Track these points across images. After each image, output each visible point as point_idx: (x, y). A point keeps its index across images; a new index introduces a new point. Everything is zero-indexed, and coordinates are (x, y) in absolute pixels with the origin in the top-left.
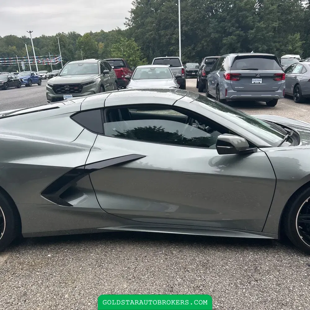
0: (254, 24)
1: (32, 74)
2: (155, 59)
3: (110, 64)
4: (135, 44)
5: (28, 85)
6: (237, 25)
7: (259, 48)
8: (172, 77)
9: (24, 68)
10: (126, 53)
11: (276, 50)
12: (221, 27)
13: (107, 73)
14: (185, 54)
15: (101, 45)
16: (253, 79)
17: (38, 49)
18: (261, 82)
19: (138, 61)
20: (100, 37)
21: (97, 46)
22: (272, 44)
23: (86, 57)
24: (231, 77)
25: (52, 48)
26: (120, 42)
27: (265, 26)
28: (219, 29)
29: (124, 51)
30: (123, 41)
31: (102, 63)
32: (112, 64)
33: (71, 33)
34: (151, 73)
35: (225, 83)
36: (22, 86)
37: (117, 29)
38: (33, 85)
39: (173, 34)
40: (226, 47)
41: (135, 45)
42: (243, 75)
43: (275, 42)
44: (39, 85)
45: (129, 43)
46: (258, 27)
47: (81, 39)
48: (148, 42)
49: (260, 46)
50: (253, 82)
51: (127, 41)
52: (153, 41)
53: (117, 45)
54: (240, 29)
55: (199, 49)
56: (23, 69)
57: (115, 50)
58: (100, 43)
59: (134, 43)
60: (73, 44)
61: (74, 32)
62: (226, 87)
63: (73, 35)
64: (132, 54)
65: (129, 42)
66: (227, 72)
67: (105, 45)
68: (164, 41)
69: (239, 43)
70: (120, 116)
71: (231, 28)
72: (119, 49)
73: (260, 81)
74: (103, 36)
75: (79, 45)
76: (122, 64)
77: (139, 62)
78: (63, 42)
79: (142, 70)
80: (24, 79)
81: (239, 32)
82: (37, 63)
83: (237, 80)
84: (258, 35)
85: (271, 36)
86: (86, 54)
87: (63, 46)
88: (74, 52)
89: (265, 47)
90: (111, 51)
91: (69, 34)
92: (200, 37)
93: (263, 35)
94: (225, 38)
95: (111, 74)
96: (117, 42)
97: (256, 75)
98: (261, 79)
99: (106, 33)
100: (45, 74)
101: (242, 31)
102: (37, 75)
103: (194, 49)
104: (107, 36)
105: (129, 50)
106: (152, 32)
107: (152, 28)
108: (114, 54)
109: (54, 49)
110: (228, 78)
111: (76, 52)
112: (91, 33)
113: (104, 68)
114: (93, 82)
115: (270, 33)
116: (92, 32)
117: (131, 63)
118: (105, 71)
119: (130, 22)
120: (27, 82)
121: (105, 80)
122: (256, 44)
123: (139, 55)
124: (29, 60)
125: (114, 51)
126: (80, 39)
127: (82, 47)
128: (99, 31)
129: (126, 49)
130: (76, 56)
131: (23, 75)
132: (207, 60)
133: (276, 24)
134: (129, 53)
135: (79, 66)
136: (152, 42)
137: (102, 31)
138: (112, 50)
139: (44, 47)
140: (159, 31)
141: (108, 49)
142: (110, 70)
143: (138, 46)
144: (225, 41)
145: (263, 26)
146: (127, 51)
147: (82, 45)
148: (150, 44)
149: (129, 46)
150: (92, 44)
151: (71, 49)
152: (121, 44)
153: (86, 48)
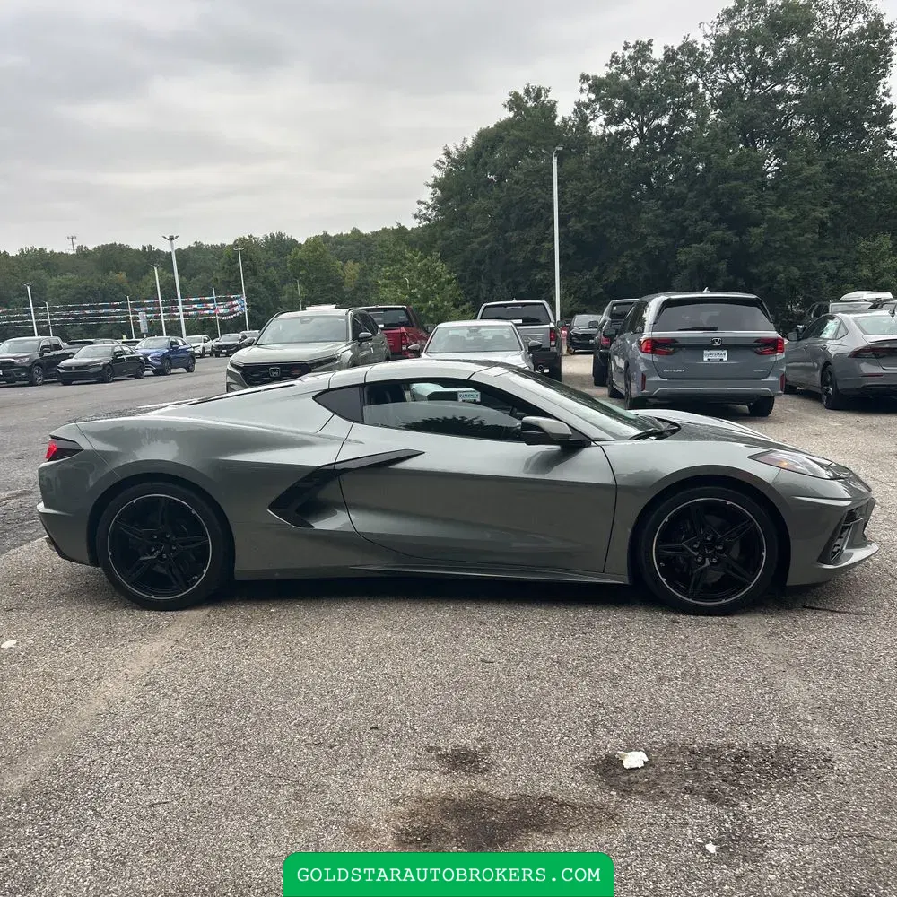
0: (762, 214)
1: (172, 343)
2: (486, 307)
3: (375, 319)
4: (440, 267)
5: (160, 372)
6: (716, 215)
7: (779, 272)
8: (519, 348)
9: (144, 328)
10: (416, 290)
11: (828, 280)
12: (672, 221)
13: (367, 339)
14: (576, 292)
15: (351, 270)
16: (705, 352)
18: (725, 359)
19: (449, 311)
20: (350, 247)
21: (341, 272)
22: (815, 262)
23: (310, 299)
24: (654, 346)
25: (219, 276)
26: (403, 261)
27: (793, 216)
28: (667, 227)
29: (413, 286)
30: (412, 260)
31: (355, 316)
32: (380, 319)
33: (272, 236)
34: (472, 338)
35: (642, 359)
36: (146, 373)
37: (396, 227)
38: (173, 371)
39: (543, 240)
40: (685, 272)
41: (440, 270)
42: (681, 342)
43: (822, 258)
44: (189, 370)
45: (425, 265)
46: (773, 220)
47: (299, 252)
48: (476, 262)
49: (781, 268)
50: (705, 359)
51: (421, 259)
52: (490, 258)
53: (393, 270)
54: (724, 226)
55: (614, 278)
56: (142, 331)
57: (387, 281)
58: (350, 263)
59: (439, 263)
60: (276, 265)
61: (280, 235)
62: (643, 368)
63: (278, 242)
64: (434, 293)
65: (425, 261)
66: (647, 334)
67: (362, 270)
68: (520, 258)
69: (722, 262)
70: (388, 396)
71: (700, 222)
72: (396, 279)
73: (723, 355)
74: (357, 245)
75: (292, 270)
76: (403, 318)
77: (451, 314)
78: (251, 260)
79: (451, 333)
80: (152, 355)
81: (721, 232)
82: (185, 316)
83: (669, 353)
84: (775, 242)
85: (810, 243)
86: (311, 291)
87: (252, 271)
88: (279, 287)
89: (795, 270)
90: (379, 285)
91: (266, 239)
92: (616, 248)
93: (787, 240)
94: (685, 249)
95: (376, 341)
96: (394, 261)
97: (713, 342)
98: (725, 352)
99: (366, 236)
100: (202, 344)
101: (730, 229)
102: (185, 347)
103: (598, 278)
104: (367, 245)
105: (424, 281)
106: (487, 236)
107: (486, 226)
108: (385, 293)
109: (227, 279)
110: (646, 349)
111: (285, 287)
112: (326, 237)
113: (361, 327)
114: (335, 359)
115: (806, 235)
116: (328, 233)
117: (431, 316)
118: (362, 334)
119: (430, 212)
120: (158, 363)
121: (362, 354)
122: (771, 264)
123: (451, 296)
124: (162, 308)
125: (385, 286)
126: (296, 254)
127: (301, 273)
128: (347, 231)
129: (418, 279)
130: (285, 298)
131: (150, 347)
132: (615, 308)
133: (821, 213)
134: (425, 290)
135: (302, 322)
136: (487, 261)
137: (355, 231)
138: (380, 282)
139: (199, 274)
140: (506, 232)
141: (370, 279)
142: (374, 333)
143: (449, 273)
144: (682, 258)
145: (785, 216)
146: (418, 286)
147: (302, 269)
148: (482, 268)
149: (426, 272)
150: (328, 267)
151: (271, 279)
152: (405, 266)
153: (312, 277)
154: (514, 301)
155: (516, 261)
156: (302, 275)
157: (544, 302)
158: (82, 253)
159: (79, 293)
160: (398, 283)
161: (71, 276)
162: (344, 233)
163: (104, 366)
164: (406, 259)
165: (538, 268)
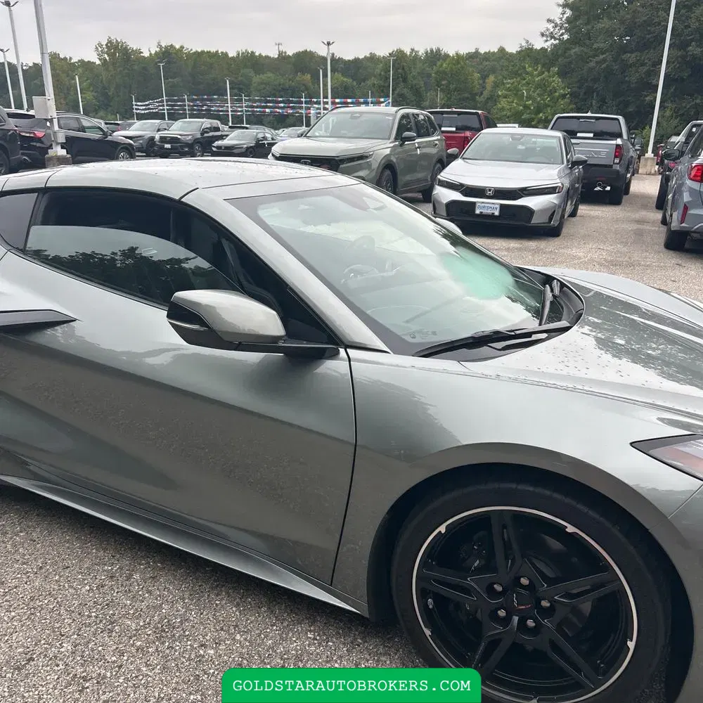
2: (559, 118)
4: (557, 82)
8: (560, 161)
10: (530, 102)
13: (411, 139)
17: (355, 83)
20: (494, 63)
25: (378, 82)
26: (524, 75)
29: (529, 98)
30: (531, 75)
33: (432, 50)
41: (556, 85)
45: (543, 79)
47: (444, 65)
48: (592, 80)
51: (539, 75)
52: (604, 77)
53: (514, 82)
57: (507, 93)
59: (556, 79)
61: (438, 50)
62: (686, 198)
63: (435, 56)
64: (546, 106)
65: (543, 76)
68: (634, 79)
72: (516, 92)
75: (436, 79)
78: (403, 69)
88: (423, 93)
91: (426, 53)
96: (516, 74)
105: (540, 95)
106: (604, 56)
108: (503, 103)
110: (695, 175)
114: (367, 157)
116: (479, 50)
118: (407, 134)
119: (556, 31)
124: (322, 106)
125: (504, 97)
127: (443, 83)
128: (494, 49)
129: (535, 92)
134: (538, 103)
135: (353, 118)
136: (602, 79)
137: (502, 50)
138: (500, 93)
143: (563, 88)
146: (534, 100)
147: (444, 79)
148: (596, 86)
149: (543, 86)
150: (467, 79)
151: (418, 86)
152: (525, 79)
153: (452, 87)
154: (589, 114)
155: (630, 82)
156: (443, 85)
157: (620, 118)
158: (283, 57)
159: (275, 90)
160: (516, 95)
161: (270, 75)
162: (492, 51)
163: (247, 148)
164: (527, 73)
165: (650, 89)
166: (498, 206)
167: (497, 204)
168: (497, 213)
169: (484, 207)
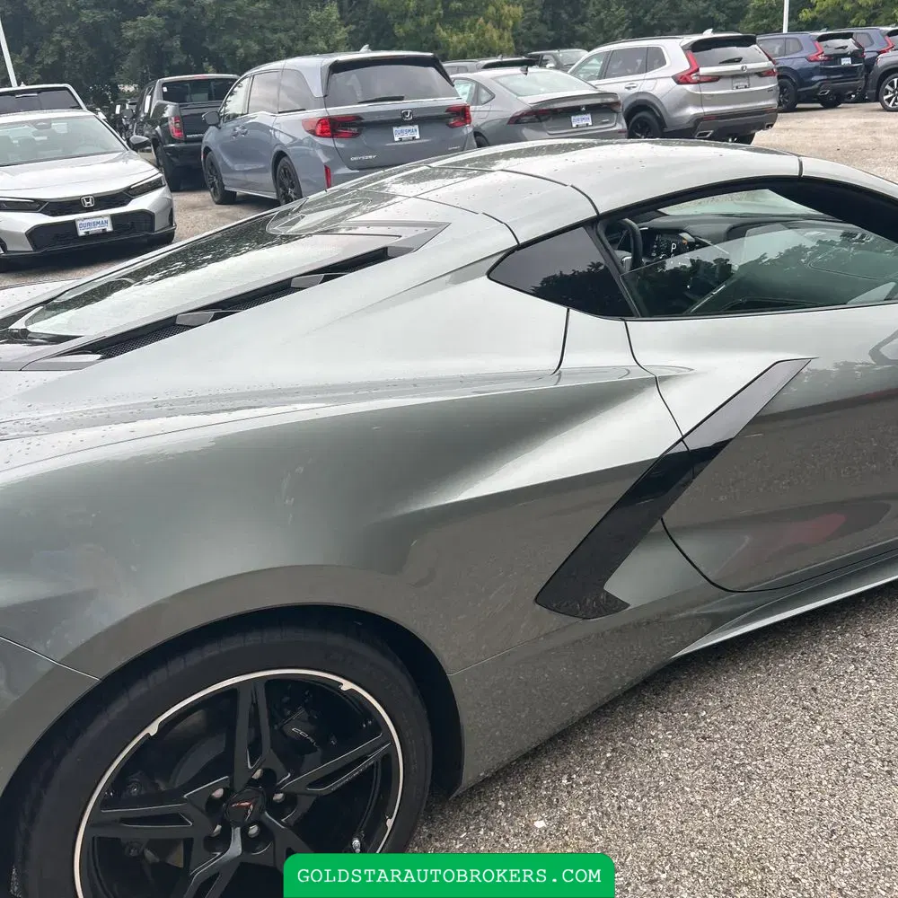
18: (418, 137)
24: (332, 126)
35: (320, 146)
42: (366, 119)
50: (396, 139)
62: (324, 159)
69: (175, 37)
73: (414, 132)
94: (130, 23)
97: (403, 115)
98: (416, 127)
110: (322, 132)
122: (226, 38)
132: (165, 90)
144: (129, 34)
157: (68, 86)
166: (108, 219)
167: (106, 216)
168: (109, 228)
169: (89, 224)
